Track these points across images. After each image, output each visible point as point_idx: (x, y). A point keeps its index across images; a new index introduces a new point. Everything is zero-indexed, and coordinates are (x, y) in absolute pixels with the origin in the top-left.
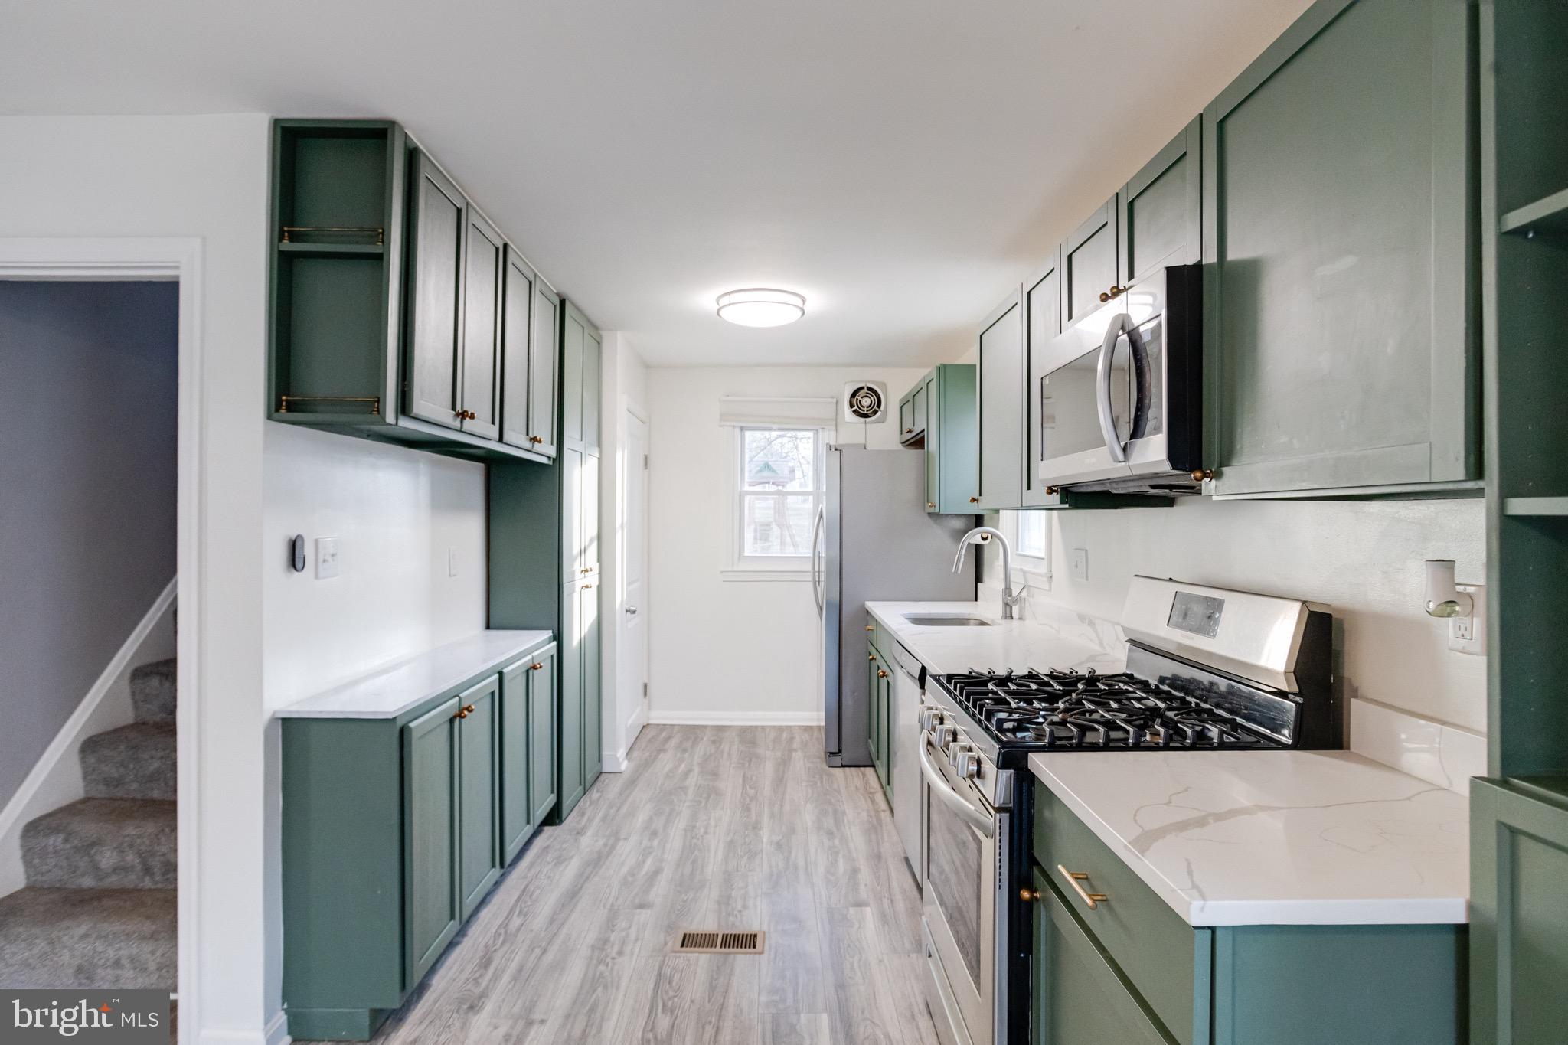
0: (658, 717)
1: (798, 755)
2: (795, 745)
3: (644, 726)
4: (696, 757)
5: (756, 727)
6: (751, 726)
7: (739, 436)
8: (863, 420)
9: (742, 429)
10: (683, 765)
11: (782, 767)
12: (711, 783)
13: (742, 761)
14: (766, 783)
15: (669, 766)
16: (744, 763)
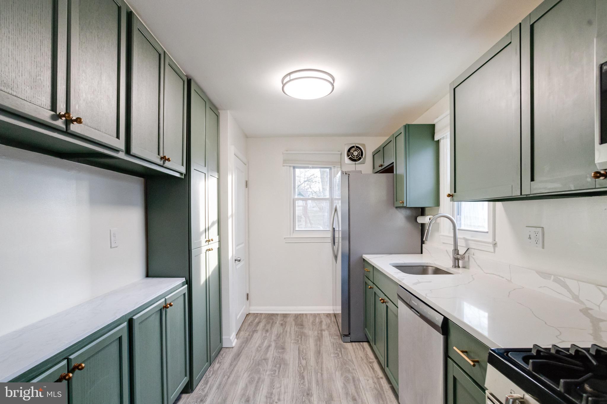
0: (255, 309)
1: (326, 333)
2: (324, 327)
3: (247, 315)
4: (273, 336)
5: (303, 314)
6: (300, 314)
7: (293, 171)
8: (354, 162)
9: (294, 168)
10: (266, 342)
11: (318, 343)
12: (281, 356)
13: (297, 339)
14: (311, 355)
15: (259, 342)
16: (298, 340)
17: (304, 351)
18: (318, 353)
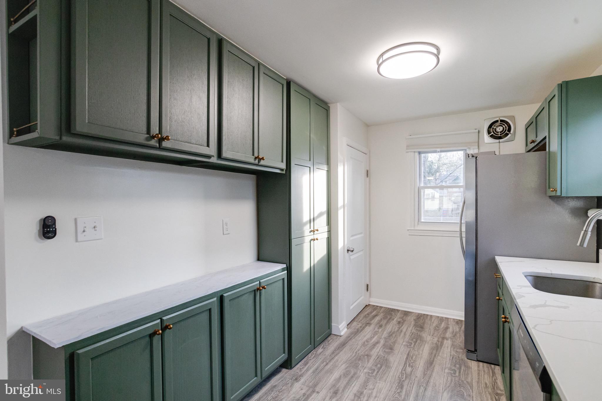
0: (375, 301)
1: (448, 343)
2: (448, 335)
3: (366, 305)
4: (385, 333)
5: (428, 315)
6: (424, 314)
7: (418, 157)
8: (498, 141)
9: (420, 153)
10: (376, 337)
11: (434, 352)
12: (386, 356)
13: (411, 341)
14: (421, 364)
15: (368, 336)
16: (411, 343)
17: (414, 357)
18: (430, 363)
